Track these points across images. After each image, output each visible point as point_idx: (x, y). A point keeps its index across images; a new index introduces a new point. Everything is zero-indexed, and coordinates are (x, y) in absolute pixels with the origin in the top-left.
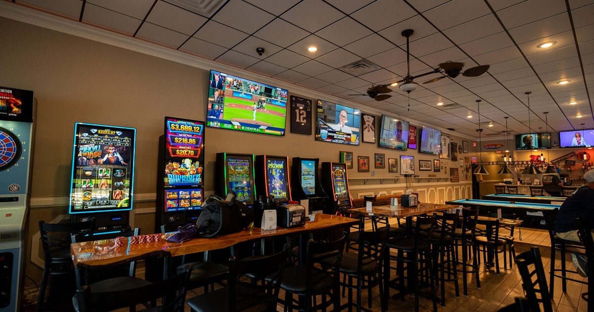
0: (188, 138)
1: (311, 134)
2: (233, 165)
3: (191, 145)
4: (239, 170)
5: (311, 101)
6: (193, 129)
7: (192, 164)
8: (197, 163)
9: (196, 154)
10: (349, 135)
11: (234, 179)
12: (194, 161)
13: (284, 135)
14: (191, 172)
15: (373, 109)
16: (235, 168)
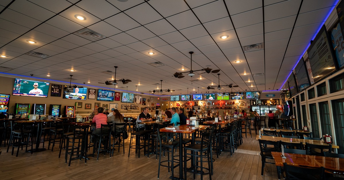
0: (3, 99)
1: (61, 96)
2: (20, 107)
3: (4, 101)
4: (23, 108)
5: (61, 86)
6: (5, 97)
7: (4, 106)
8: (6, 106)
9: (6, 103)
10: (81, 96)
11: (21, 111)
12: (5, 105)
13: (47, 97)
14: (3, 109)
15: (97, 87)
16: (21, 108)
